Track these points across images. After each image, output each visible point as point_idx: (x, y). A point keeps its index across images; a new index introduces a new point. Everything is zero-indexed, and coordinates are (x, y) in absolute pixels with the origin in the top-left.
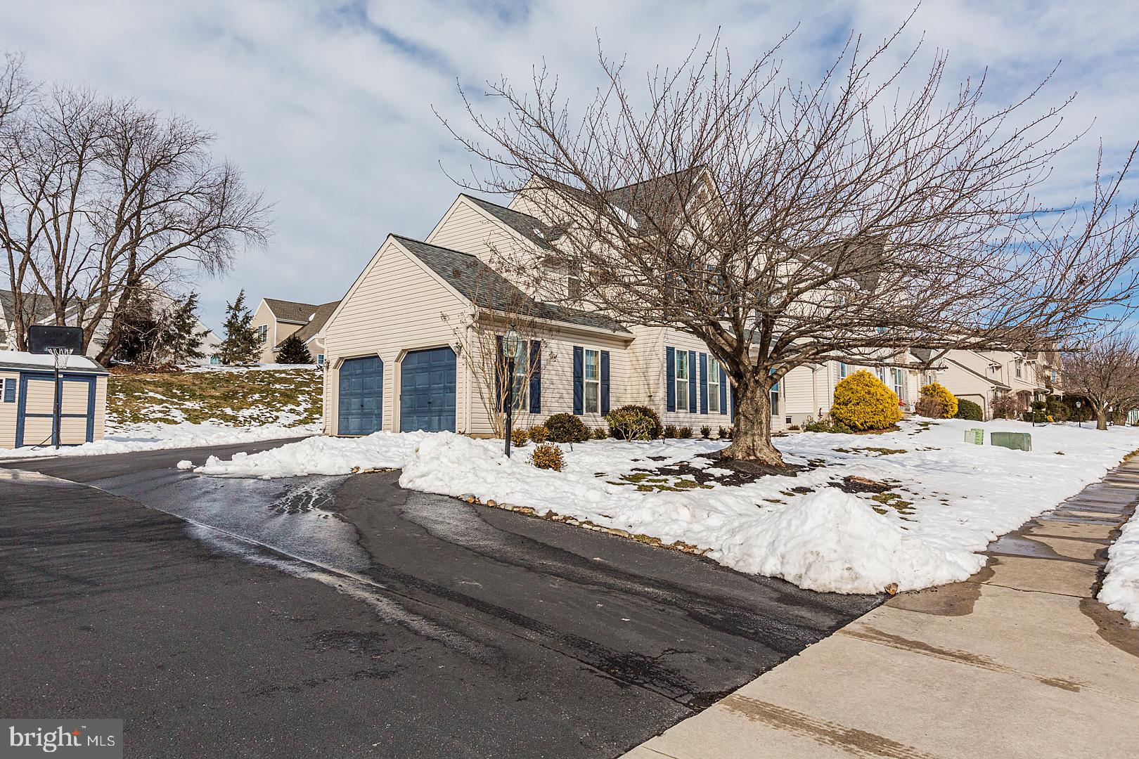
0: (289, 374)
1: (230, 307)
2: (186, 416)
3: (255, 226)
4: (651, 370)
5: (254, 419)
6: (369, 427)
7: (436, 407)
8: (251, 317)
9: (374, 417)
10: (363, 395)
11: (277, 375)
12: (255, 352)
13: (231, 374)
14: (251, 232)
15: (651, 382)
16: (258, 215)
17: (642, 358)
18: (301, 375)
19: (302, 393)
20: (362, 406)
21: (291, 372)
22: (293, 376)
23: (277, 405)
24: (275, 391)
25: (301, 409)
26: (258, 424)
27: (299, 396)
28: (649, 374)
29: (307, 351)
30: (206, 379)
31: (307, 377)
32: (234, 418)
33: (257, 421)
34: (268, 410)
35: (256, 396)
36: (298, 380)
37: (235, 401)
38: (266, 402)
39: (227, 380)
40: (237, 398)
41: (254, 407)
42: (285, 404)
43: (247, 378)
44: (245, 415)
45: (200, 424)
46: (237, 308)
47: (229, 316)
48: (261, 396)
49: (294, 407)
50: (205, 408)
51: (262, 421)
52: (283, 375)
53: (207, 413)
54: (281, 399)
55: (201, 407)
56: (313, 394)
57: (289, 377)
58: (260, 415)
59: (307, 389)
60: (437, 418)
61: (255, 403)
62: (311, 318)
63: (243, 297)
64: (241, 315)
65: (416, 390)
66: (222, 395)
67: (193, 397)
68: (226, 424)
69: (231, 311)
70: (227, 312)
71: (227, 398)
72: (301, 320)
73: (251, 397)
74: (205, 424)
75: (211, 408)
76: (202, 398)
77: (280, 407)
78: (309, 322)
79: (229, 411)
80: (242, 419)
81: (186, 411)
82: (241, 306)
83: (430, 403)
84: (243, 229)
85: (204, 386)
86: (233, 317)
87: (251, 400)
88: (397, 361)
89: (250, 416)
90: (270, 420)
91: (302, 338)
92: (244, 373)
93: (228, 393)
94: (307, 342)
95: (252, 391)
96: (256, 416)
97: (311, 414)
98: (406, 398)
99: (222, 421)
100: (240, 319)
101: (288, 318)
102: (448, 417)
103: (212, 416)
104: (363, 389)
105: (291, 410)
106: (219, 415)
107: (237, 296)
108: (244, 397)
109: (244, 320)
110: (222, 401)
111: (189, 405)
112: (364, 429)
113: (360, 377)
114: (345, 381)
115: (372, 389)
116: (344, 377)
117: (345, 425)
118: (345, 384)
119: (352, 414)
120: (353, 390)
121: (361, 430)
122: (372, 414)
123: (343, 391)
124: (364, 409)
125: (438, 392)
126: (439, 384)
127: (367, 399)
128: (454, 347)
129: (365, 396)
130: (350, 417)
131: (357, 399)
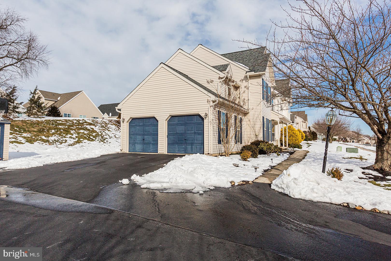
0: (63, 122)
1: (31, 93)
2: (26, 140)
3: (43, 60)
4: (256, 125)
5: (57, 141)
6: (148, 149)
7: (189, 141)
8: (41, 97)
9: (151, 145)
10: (144, 135)
11: (58, 122)
12: (42, 112)
13: (38, 121)
14: (41, 62)
15: (256, 130)
16: (44, 55)
17: (252, 121)
18: (68, 122)
19: (72, 129)
20: (144, 140)
21: (63, 121)
22: (65, 122)
23: (64, 135)
24: (60, 129)
25: (74, 136)
26: (59, 143)
27: (71, 131)
28: (255, 127)
29: (60, 112)
30: (28, 123)
31: (71, 123)
32: (48, 141)
33: (58, 142)
34: (61, 137)
35: (53, 131)
36: (68, 124)
37: (44, 133)
38: (58, 134)
39: (38, 124)
40: (45, 132)
41: (54, 136)
42: (67, 134)
43: (46, 123)
44: (52, 139)
45: (33, 144)
46: (34, 93)
47: (31, 96)
48: (55, 131)
49: (71, 136)
50: (32, 136)
51: (60, 142)
52: (61, 122)
53: (34, 139)
54: (64, 132)
55: (31, 136)
56: (76, 130)
57: (63, 123)
58: (58, 139)
59: (73, 128)
60: (190, 146)
61: (53, 134)
62: (59, 99)
63: (37, 88)
64: (36, 96)
65: (177, 133)
66: (38, 131)
67: (25, 131)
68: (45, 143)
69: (32, 94)
70: (30, 95)
71: (41, 131)
72: (55, 99)
73: (51, 131)
74: (36, 143)
75: (35, 136)
76: (30, 132)
77: (65, 136)
78: (58, 100)
79: (44, 137)
80: (51, 141)
81: (25, 138)
82: (36, 93)
83: (185, 139)
84: (37, 60)
85: (28, 126)
86: (33, 97)
87: (51, 132)
88: (166, 120)
89: (54, 140)
90: (64, 141)
91: (57, 107)
92: (44, 121)
93: (40, 129)
94: (59, 108)
95: (50, 129)
96: (57, 140)
97: (79, 139)
98: (171, 137)
99: (43, 142)
100: (36, 98)
101: (49, 98)
102: (197, 146)
103: (37, 140)
104: (144, 132)
105: (70, 137)
106: (40, 139)
107: (35, 88)
108: (48, 131)
109: (38, 98)
110: (39, 133)
111: (25, 135)
112: (145, 150)
113: (142, 126)
114: (133, 128)
115: (150, 132)
116: (132, 126)
117: (133, 148)
118: (133, 129)
119: (137, 143)
120: (138, 132)
121: (143, 151)
122: (150, 143)
123: (132, 132)
124: (145, 141)
125: (191, 135)
126: (191, 131)
127: (147, 137)
128: (203, 115)
129: (145, 135)
130: (136, 144)
131: (140, 137)
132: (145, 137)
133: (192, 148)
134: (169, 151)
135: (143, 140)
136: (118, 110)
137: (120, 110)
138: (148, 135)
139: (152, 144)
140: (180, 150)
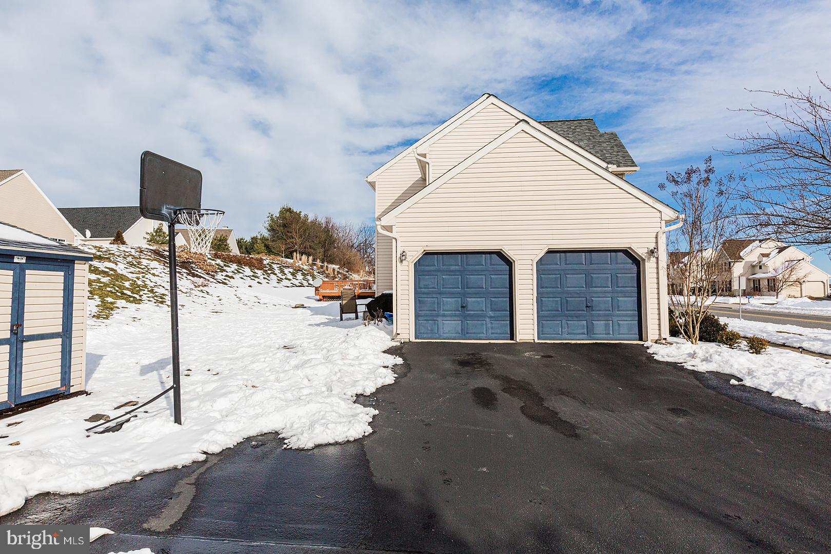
6: (478, 331)
7: (599, 311)
9: (488, 320)
10: (463, 295)
20: (463, 307)
60: (603, 322)
65: (564, 292)
83: (588, 307)
98: (548, 301)
104: (463, 288)
112: (467, 333)
113: (458, 274)
114: (427, 277)
115: (483, 288)
116: (425, 273)
117: (429, 328)
118: (428, 280)
119: (444, 316)
120: (443, 288)
121: (464, 333)
122: (485, 316)
123: (425, 288)
124: (468, 311)
125: (604, 296)
126: (605, 287)
127: (474, 299)
128: (641, 250)
129: (470, 296)
130: (440, 319)
131: (453, 299)
132: (468, 299)
133: (607, 326)
134: (542, 334)
135: (460, 309)
136: (384, 227)
137: (389, 228)
138: (477, 295)
139: (491, 317)
140: (575, 332)
